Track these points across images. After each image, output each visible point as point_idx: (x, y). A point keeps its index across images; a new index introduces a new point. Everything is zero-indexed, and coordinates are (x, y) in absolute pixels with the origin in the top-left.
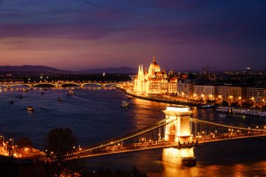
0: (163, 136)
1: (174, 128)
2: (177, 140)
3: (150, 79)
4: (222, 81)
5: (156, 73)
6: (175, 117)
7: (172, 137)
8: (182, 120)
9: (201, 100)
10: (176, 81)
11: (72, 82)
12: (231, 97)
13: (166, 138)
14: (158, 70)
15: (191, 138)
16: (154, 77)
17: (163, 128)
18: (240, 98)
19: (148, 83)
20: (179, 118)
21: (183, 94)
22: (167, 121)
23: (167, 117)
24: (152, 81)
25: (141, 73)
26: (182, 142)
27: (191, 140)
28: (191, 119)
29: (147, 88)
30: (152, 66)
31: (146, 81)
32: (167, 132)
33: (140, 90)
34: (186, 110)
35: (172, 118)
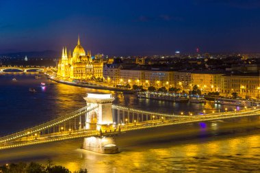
0: (83, 125)
1: (95, 116)
2: (98, 128)
3: (74, 63)
4: (149, 65)
5: (80, 57)
6: (96, 105)
7: (93, 125)
8: (103, 107)
9: (128, 86)
10: (102, 65)
12: (158, 82)
13: (87, 126)
14: (83, 54)
15: (114, 126)
16: (78, 61)
17: (83, 117)
18: (168, 83)
19: (72, 67)
20: (100, 105)
21: (109, 79)
22: (88, 109)
23: (88, 104)
24: (76, 66)
25: (64, 56)
26: (103, 131)
27: (113, 128)
28: (113, 106)
29: (72, 73)
30: (76, 50)
31: (70, 65)
32: (88, 120)
33: (64, 75)
34: (108, 96)
35: (93, 105)
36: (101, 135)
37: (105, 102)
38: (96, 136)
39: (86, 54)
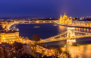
0: (67, 36)
1: (70, 34)
2: (71, 37)
3: (64, 19)
4: (85, 20)
5: (66, 18)
6: (70, 31)
7: (69, 36)
10: (72, 20)
11: (41, 21)
13: (68, 37)
14: (66, 17)
15: (75, 36)
16: (65, 19)
17: (66, 34)
19: (63, 21)
21: (74, 24)
22: (68, 32)
23: (68, 30)
24: (64, 20)
25: (61, 18)
26: (72, 38)
27: (75, 37)
28: (75, 31)
29: (63, 22)
30: (64, 16)
32: (68, 35)
33: (61, 23)
34: (73, 28)
35: (69, 31)
36: (71, 39)
37: (72, 30)
38: (70, 39)
39: (67, 17)
